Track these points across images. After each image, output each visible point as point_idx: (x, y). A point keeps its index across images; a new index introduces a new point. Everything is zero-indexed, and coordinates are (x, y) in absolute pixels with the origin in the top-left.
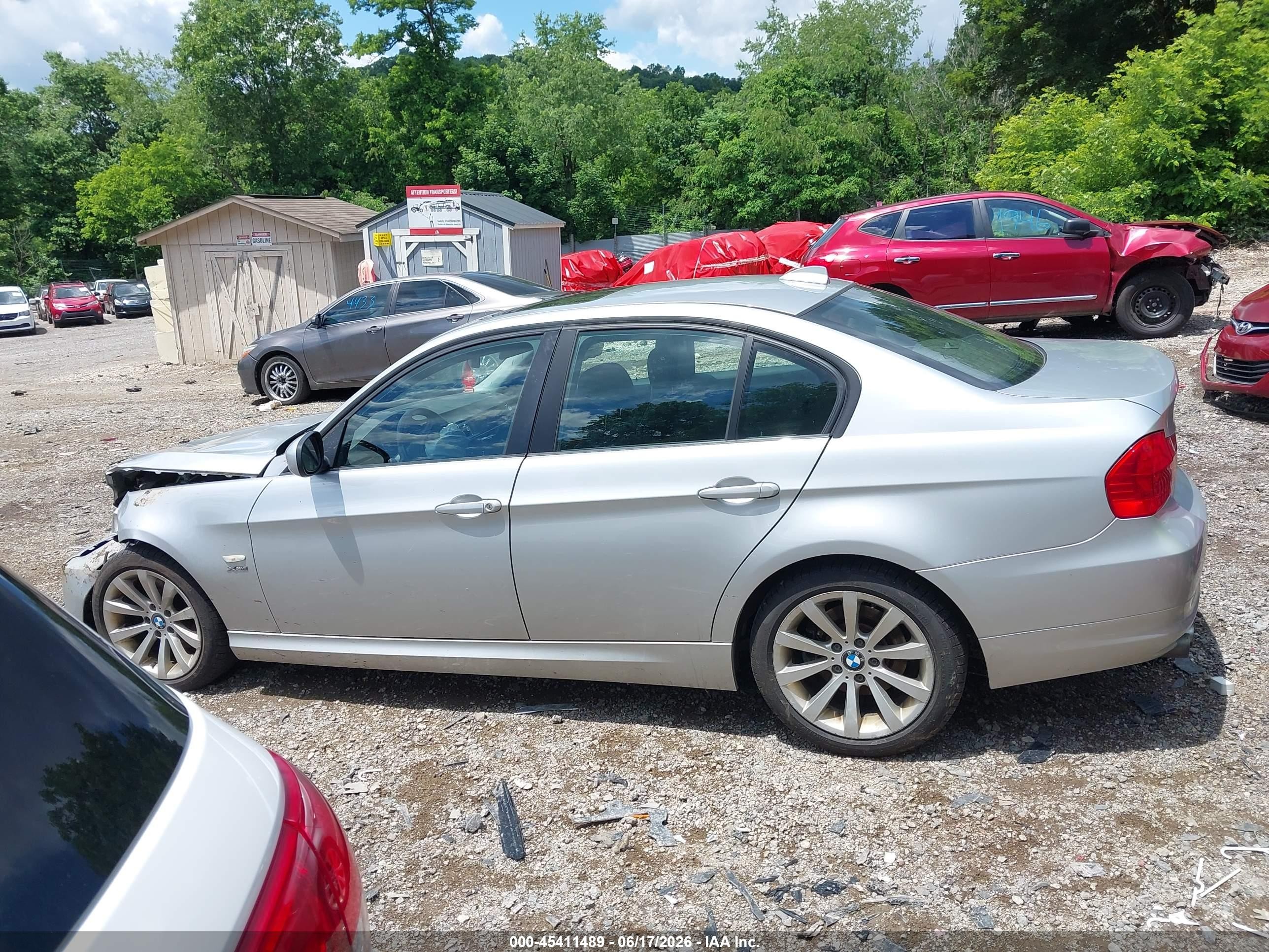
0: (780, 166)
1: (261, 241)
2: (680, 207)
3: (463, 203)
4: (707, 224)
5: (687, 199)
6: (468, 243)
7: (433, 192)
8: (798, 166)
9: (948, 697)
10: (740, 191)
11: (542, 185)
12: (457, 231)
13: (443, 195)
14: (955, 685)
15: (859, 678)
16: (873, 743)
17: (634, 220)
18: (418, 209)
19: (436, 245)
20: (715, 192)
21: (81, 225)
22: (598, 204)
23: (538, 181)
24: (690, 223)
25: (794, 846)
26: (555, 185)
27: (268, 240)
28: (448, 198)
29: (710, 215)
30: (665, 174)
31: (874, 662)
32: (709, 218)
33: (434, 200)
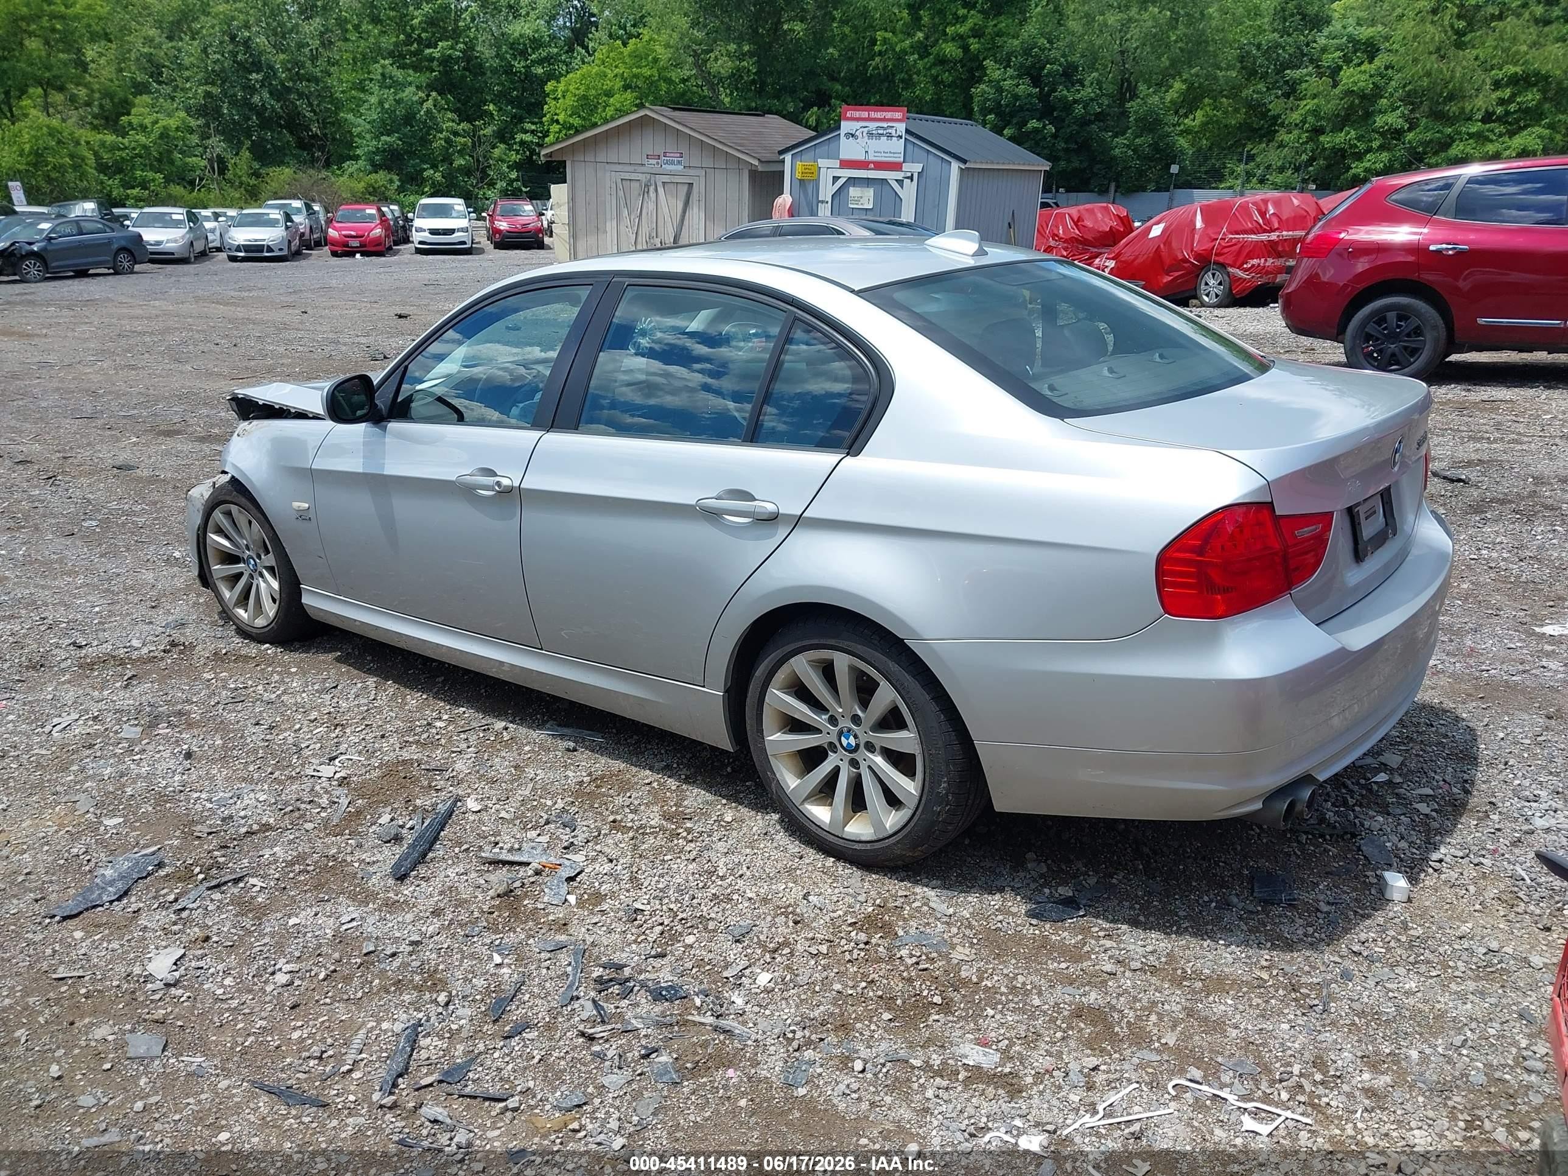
0: (1425, 107)
1: (672, 163)
2: (1273, 156)
3: (907, 131)
4: (1304, 181)
5: (1281, 145)
6: (907, 182)
7: (873, 115)
8: (1453, 108)
9: (937, 809)
10: (1358, 139)
11: (1083, 117)
12: (896, 167)
13: (884, 120)
14: (947, 795)
15: (854, 763)
16: (857, 846)
17: (1203, 169)
18: (853, 136)
19: (868, 182)
20: (1322, 138)
21: (546, 134)
22: (1155, 147)
23: (1079, 110)
24: (1279, 179)
25: (675, 938)
26: (1100, 117)
27: (679, 163)
28: (890, 124)
29: (1311, 168)
30: (1256, 108)
31: (870, 747)
32: (1309, 173)
33: (872, 125)
